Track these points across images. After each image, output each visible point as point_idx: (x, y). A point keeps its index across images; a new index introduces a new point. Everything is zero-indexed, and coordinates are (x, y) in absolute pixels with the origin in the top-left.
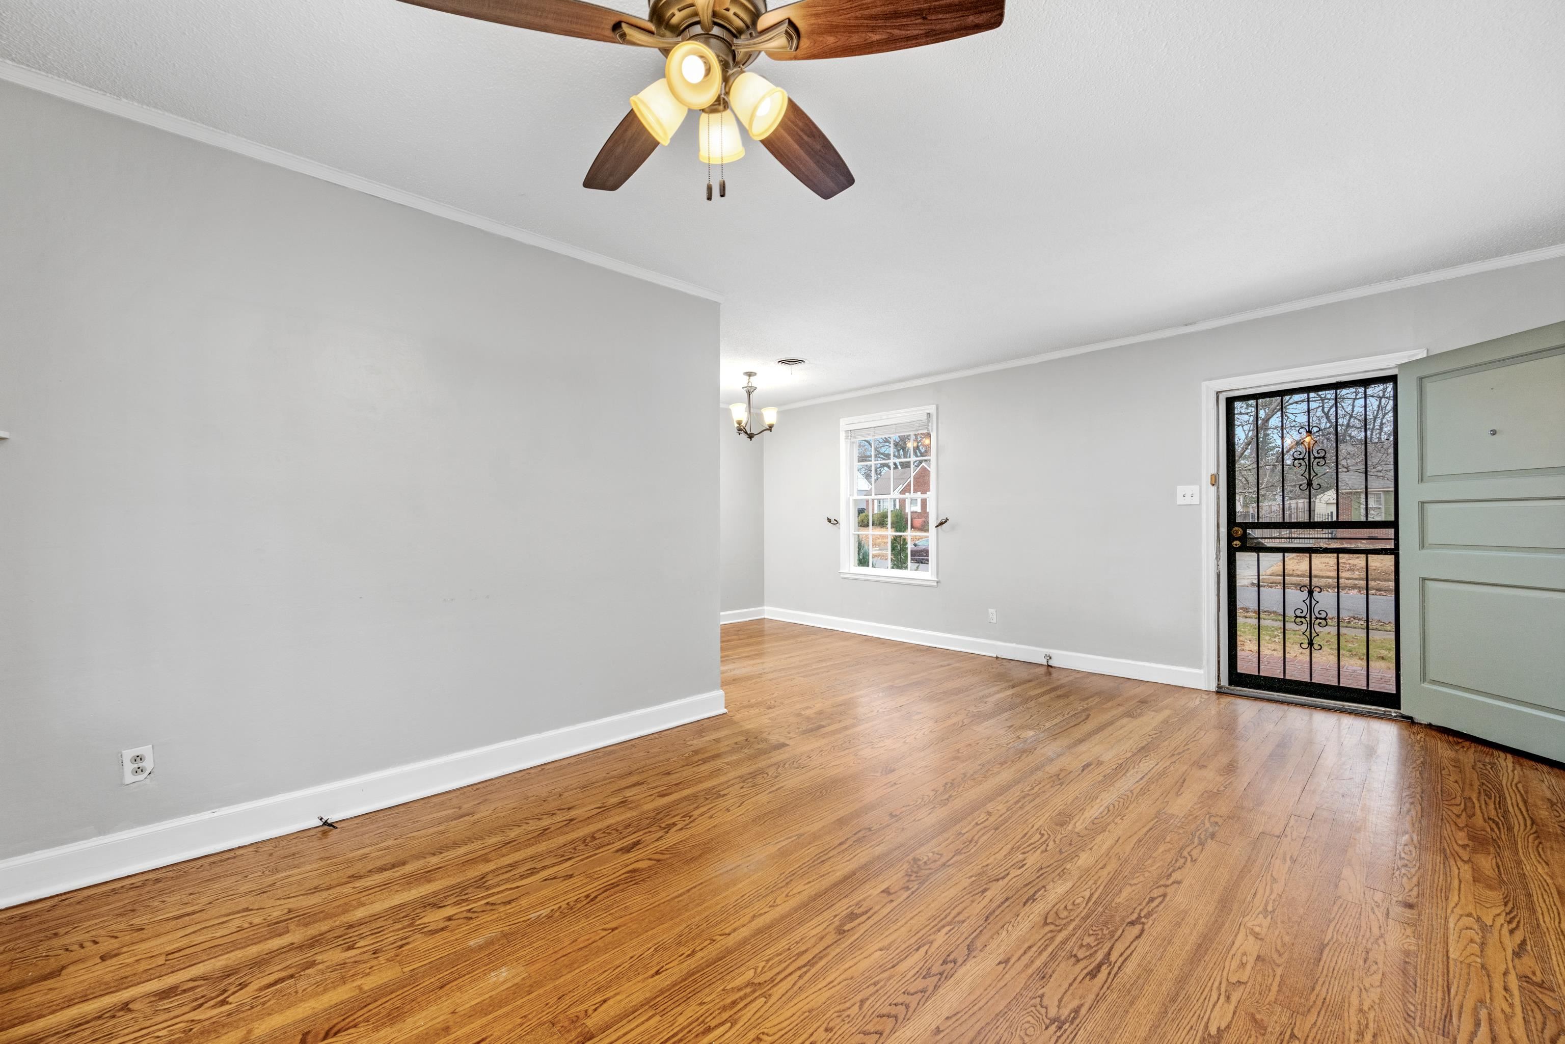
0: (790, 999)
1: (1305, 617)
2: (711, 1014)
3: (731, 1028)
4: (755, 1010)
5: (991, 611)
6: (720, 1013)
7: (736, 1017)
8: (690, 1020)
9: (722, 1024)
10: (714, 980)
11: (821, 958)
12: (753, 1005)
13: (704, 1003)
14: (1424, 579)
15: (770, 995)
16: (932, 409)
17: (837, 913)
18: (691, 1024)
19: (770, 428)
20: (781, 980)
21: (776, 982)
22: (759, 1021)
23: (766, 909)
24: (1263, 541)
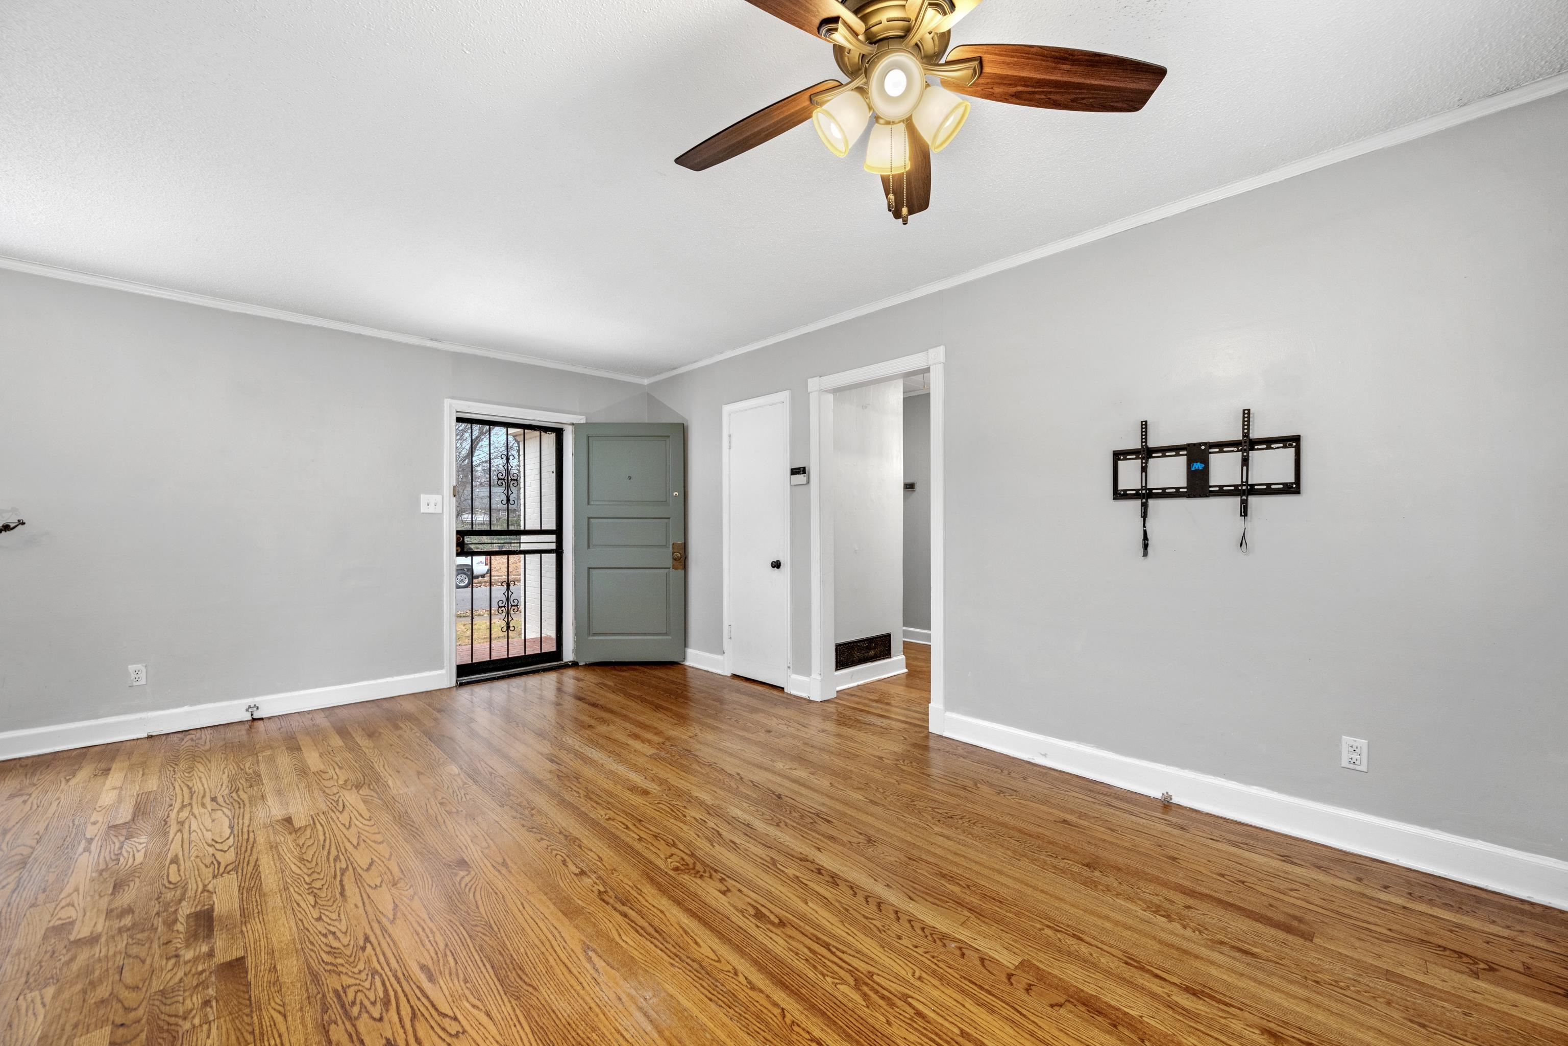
0: (872, 959)
2: (900, 1014)
3: (912, 998)
4: (888, 982)
6: (898, 1007)
7: (899, 995)
8: (911, 1030)
9: (910, 1005)
10: (856, 1017)
11: (818, 938)
12: (883, 984)
13: (887, 1021)
15: (869, 972)
17: (754, 926)
18: (916, 1029)
20: (850, 965)
21: (850, 968)
22: (901, 979)
23: (741, 978)
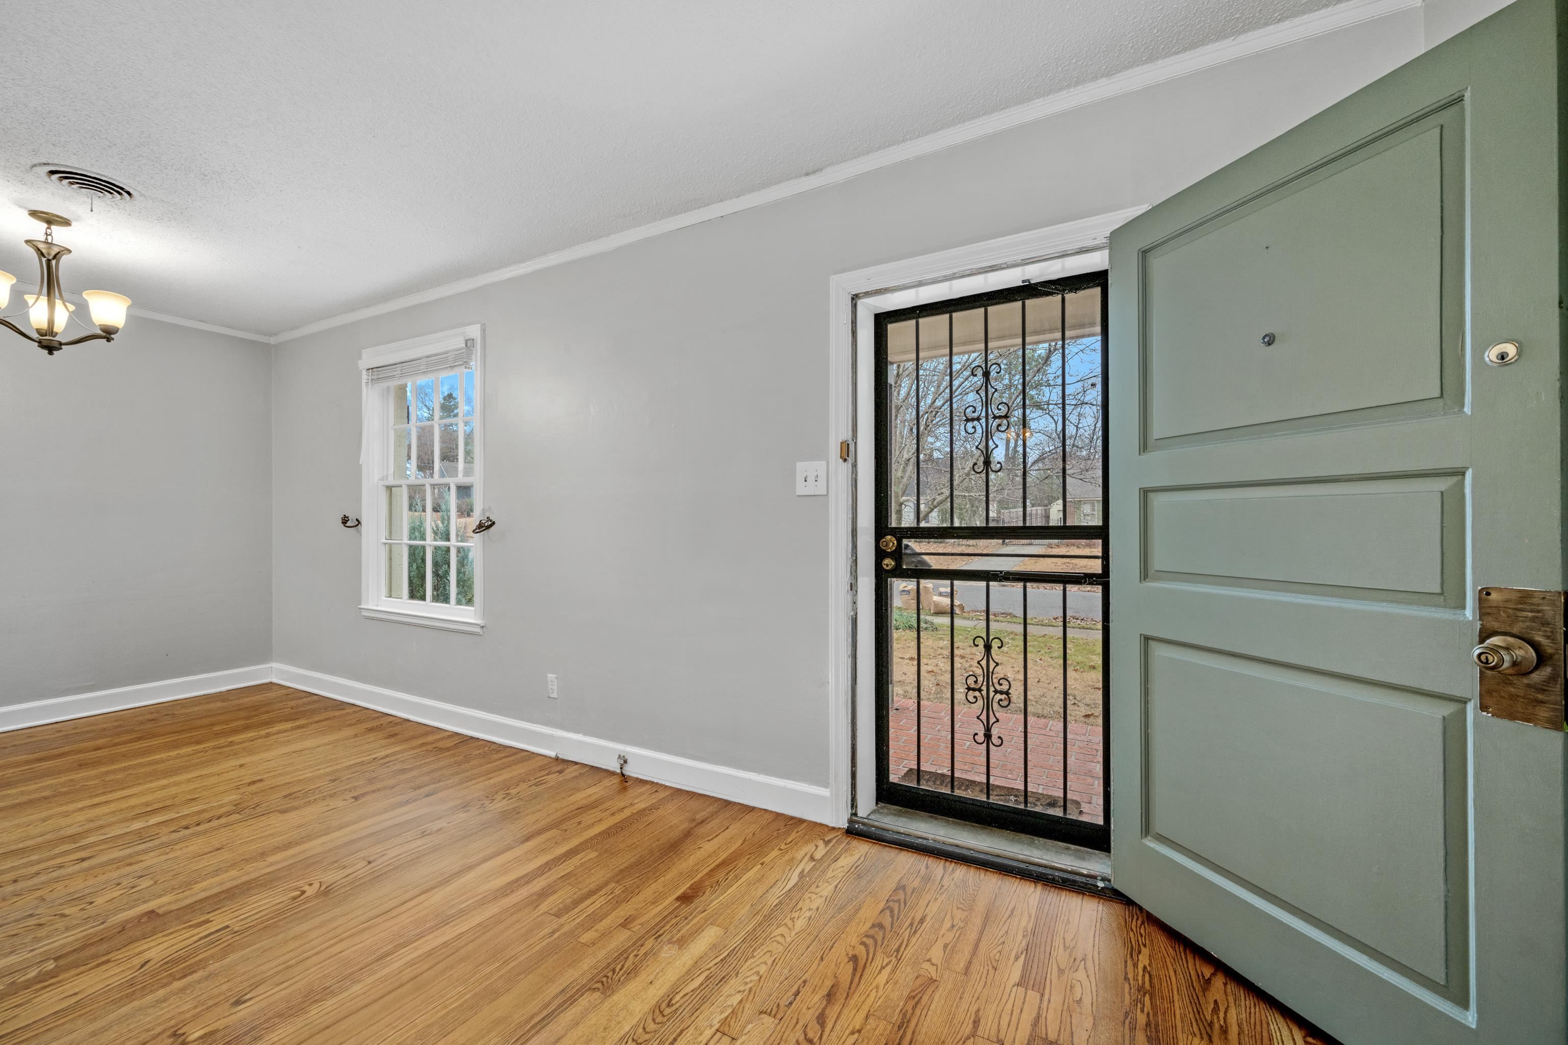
1: (980, 690)
5: (551, 676)
14: (1147, 639)
16: (474, 331)
19: (108, 334)
24: (926, 558)
